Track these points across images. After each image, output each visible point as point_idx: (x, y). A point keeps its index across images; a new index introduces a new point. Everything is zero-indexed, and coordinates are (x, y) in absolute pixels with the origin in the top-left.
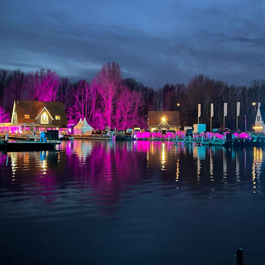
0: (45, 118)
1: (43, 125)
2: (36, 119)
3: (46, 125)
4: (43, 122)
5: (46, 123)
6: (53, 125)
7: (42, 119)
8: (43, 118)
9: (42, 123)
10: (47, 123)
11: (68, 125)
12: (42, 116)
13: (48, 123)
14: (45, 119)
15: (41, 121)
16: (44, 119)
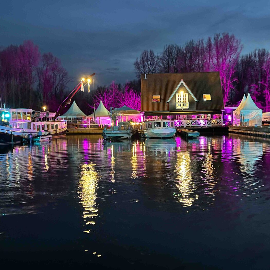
0: (184, 99)
1: (180, 110)
2: (168, 101)
3: (185, 110)
4: (181, 105)
5: (185, 107)
6: (197, 110)
7: (179, 101)
8: (180, 99)
9: (178, 107)
10: (187, 107)
11: (224, 109)
12: (178, 95)
13: (189, 108)
14: (184, 101)
15: (177, 105)
16: (182, 100)
